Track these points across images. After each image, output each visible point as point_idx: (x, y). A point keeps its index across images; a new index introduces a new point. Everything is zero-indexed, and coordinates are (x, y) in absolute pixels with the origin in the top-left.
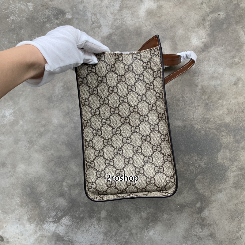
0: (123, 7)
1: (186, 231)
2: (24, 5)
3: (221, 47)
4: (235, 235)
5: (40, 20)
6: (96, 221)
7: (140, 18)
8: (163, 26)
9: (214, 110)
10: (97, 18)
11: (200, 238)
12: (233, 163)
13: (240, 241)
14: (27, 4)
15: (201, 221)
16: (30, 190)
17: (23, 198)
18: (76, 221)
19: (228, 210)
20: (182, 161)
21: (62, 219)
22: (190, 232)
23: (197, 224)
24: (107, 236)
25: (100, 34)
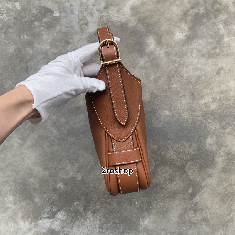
0: (108, 5)
1: (180, 218)
2: (12, 5)
3: (202, 40)
4: (226, 217)
5: (28, 19)
6: (91, 214)
7: (125, 15)
8: (147, 21)
9: (200, 99)
10: (84, 16)
11: (193, 224)
12: (220, 148)
13: (231, 223)
14: (14, 4)
15: (193, 207)
16: (23, 187)
17: (16, 196)
18: (71, 215)
19: (219, 194)
20: (172, 149)
21: (57, 214)
22: (183, 219)
23: (190, 209)
24: (103, 228)
25: (87, 31)
